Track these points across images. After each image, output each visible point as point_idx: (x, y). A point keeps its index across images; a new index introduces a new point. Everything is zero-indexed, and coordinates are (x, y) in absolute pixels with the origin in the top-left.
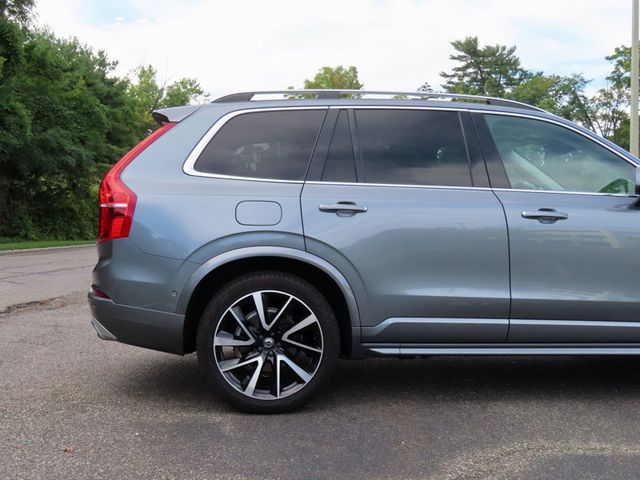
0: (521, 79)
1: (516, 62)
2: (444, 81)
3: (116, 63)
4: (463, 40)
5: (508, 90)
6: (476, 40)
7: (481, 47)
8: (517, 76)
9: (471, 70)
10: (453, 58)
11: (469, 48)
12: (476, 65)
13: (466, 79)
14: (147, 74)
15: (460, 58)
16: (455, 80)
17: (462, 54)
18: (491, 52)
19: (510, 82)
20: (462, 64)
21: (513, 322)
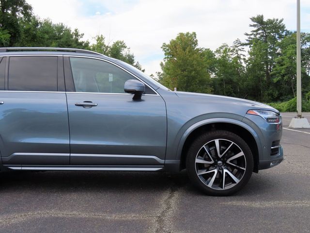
0: (286, 35)
1: (283, 27)
2: (247, 37)
3: (83, 35)
4: (256, 17)
5: (279, 41)
6: (262, 16)
7: (265, 20)
8: (284, 34)
9: (260, 31)
10: (251, 26)
11: (259, 20)
12: (263, 29)
13: (258, 36)
14: (100, 39)
15: (254, 26)
16: (252, 36)
17: (256, 23)
18: (270, 22)
19: (281, 37)
20: (255, 29)
21: (72, 155)
